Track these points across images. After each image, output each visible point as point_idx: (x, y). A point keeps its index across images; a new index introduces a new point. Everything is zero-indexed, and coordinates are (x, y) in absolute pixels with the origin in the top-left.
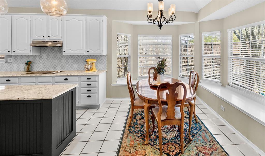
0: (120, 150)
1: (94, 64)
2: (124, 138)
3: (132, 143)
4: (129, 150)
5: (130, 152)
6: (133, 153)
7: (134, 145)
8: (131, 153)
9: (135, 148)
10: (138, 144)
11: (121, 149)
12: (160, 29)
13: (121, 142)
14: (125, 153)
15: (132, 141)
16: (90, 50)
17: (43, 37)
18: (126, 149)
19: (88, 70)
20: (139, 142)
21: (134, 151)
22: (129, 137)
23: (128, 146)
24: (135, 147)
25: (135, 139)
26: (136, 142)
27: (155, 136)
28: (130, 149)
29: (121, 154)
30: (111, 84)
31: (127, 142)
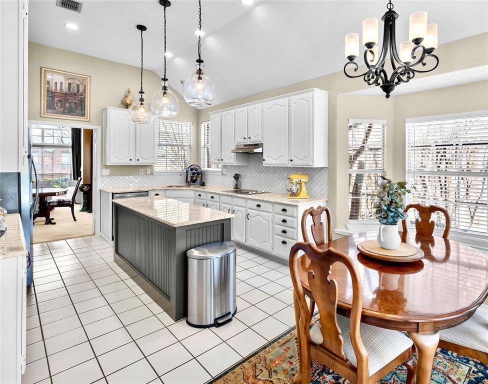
0: (249, 360)
1: (303, 185)
2: (276, 343)
3: (277, 362)
4: (261, 370)
5: (257, 374)
6: (260, 380)
7: (276, 369)
8: (258, 378)
9: (274, 374)
10: (285, 371)
11: (253, 359)
12: (387, 96)
13: (264, 348)
14: (250, 370)
15: (281, 357)
16: (296, 158)
17: (245, 138)
18: (257, 365)
19: (293, 194)
20: (289, 369)
21: (265, 379)
22: (284, 347)
23: (267, 362)
24: (275, 371)
25: (291, 358)
26: (286, 366)
27: (333, 381)
28: (264, 370)
29: (243, 368)
30: (334, 230)
31: (273, 352)
